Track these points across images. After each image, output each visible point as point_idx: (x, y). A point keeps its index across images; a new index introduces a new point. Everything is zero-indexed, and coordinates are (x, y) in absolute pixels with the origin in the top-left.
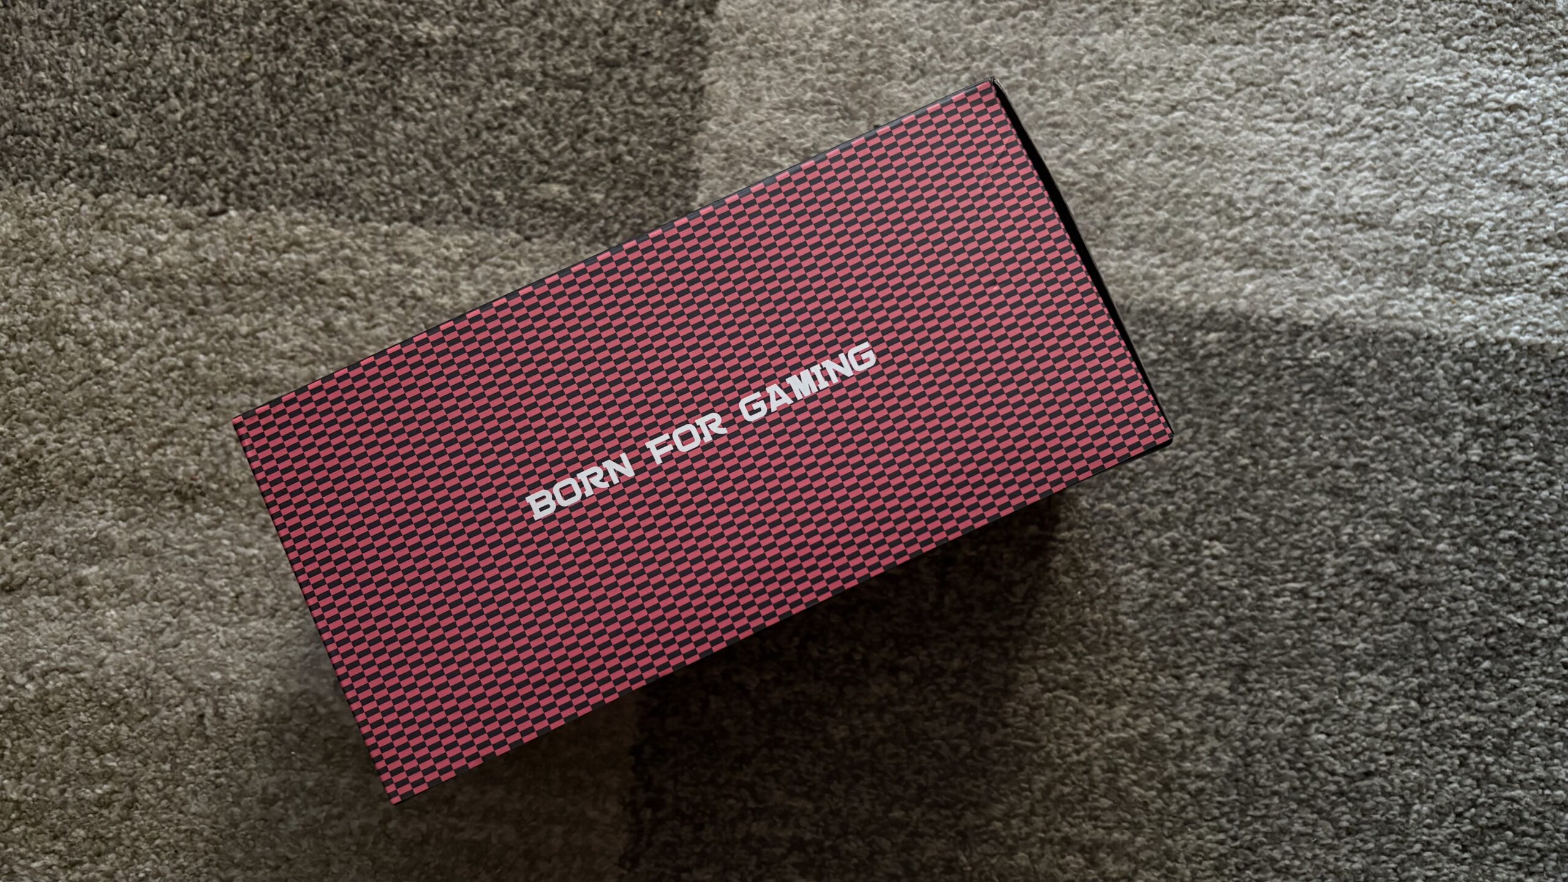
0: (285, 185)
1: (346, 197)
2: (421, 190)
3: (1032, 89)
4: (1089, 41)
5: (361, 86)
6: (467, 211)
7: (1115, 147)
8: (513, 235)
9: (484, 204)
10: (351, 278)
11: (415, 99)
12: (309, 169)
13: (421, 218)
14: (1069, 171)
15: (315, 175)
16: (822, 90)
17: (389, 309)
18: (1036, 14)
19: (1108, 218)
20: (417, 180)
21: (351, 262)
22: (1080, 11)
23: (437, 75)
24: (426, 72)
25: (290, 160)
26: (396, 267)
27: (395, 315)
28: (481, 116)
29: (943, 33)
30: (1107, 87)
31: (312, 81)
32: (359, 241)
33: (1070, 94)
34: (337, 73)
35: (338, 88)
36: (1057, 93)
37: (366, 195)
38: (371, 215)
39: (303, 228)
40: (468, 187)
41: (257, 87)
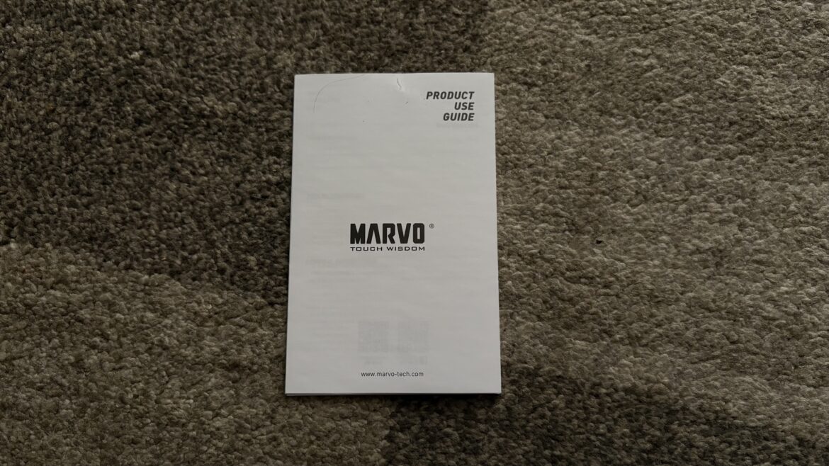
0: (64, 225)
1: (116, 244)
2: (183, 247)
3: (742, 227)
4: (798, 189)
5: (146, 146)
6: (222, 271)
7: (813, 290)
8: (259, 299)
9: (238, 267)
10: (107, 320)
11: (191, 164)
12: (88, 214)
13: (179, 273)
14: (769, 307)
15: (91, 221)
16: (552, 202)
17: (137, 353)
18: (752, 160)
19: (801, 356)
20: (181, 237)
21: (110, 305)
22: (791, 162)
23: (214, 144)
24: (204, 140)
25: (72, 204)
26: (150, 315)
27: (141, 361)
28: (248, 186)
29: (667, 165)
30: (811, 234)
31: (104, 135)
32: (121, 287)
33: (776, 236)
34: (127, 132)
35: (126, 145)
36: (764, 233)
37: (133, 245)
38: (135, 264)
39: (73, 268)
40: (226, 249)
41: (55, 135)
